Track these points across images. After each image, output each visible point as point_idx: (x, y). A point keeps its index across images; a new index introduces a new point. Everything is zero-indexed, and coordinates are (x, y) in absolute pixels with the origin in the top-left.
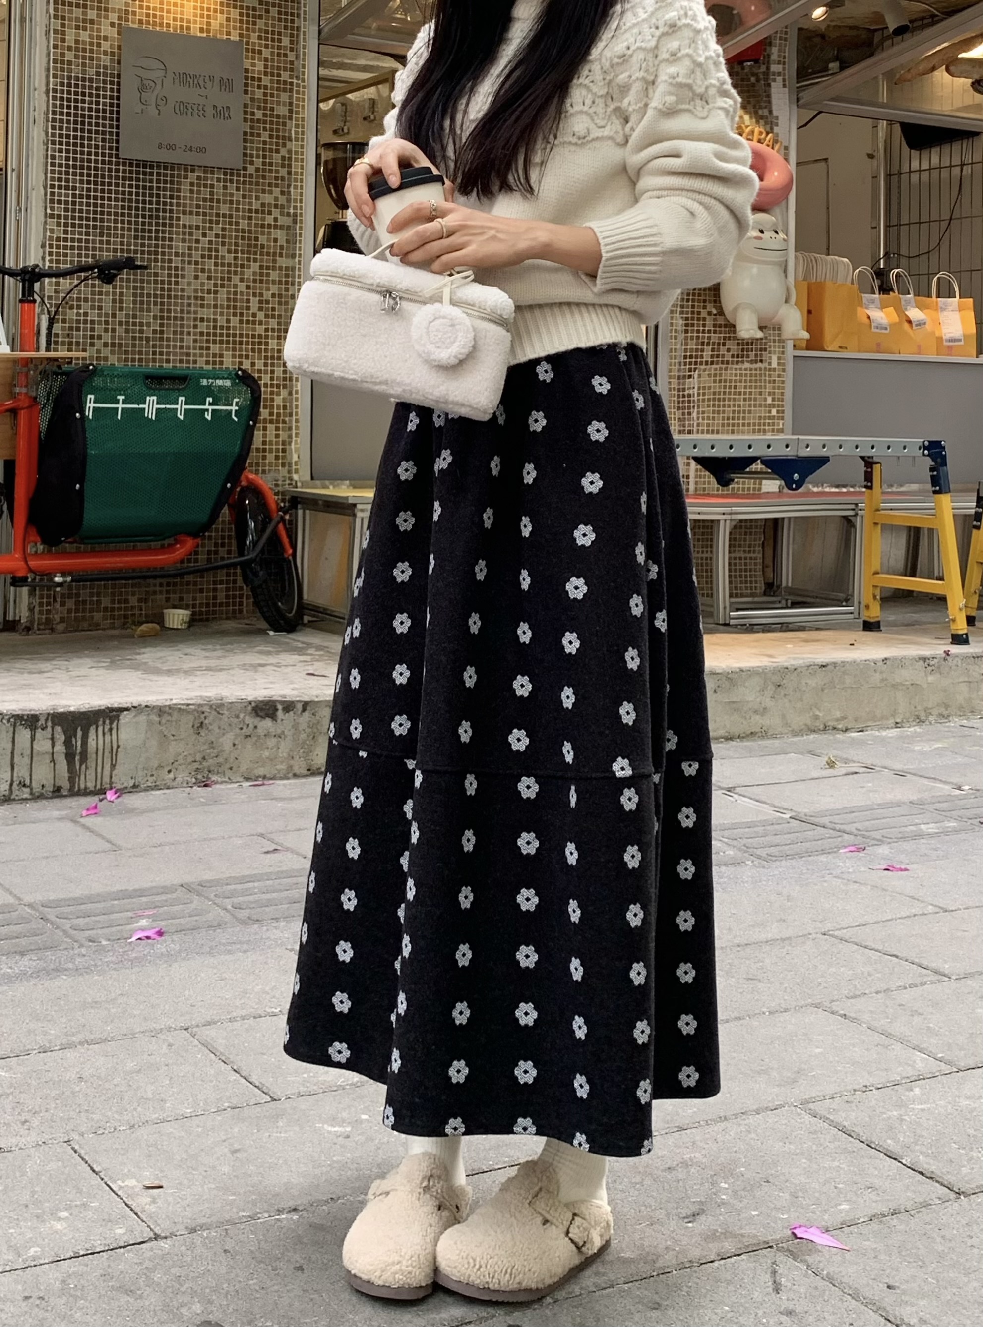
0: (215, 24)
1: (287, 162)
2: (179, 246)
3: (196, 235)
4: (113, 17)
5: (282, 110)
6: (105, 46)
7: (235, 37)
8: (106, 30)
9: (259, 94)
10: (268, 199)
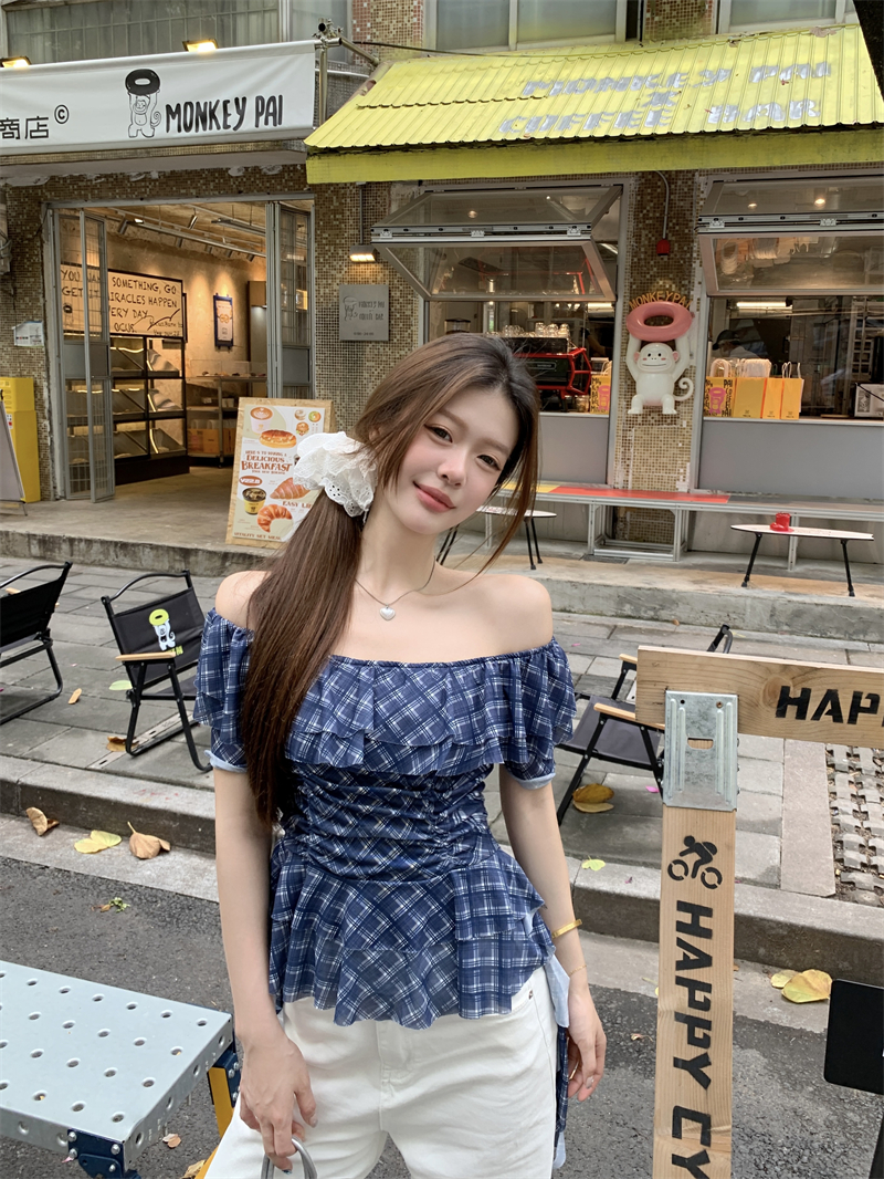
0: (379, 278)
1: (411, 336)
2: (366, 375)
3: (373, 370)
4: (338, 281)
5: (408, 313)
6: (335, 294)
7: (387, 283)
8: (335, 287)
9: (398, 307)
10: (403, 353)
